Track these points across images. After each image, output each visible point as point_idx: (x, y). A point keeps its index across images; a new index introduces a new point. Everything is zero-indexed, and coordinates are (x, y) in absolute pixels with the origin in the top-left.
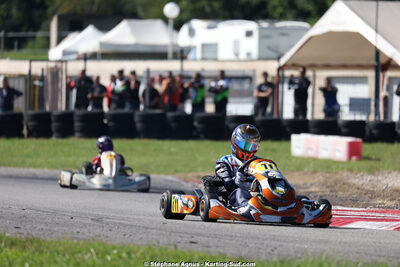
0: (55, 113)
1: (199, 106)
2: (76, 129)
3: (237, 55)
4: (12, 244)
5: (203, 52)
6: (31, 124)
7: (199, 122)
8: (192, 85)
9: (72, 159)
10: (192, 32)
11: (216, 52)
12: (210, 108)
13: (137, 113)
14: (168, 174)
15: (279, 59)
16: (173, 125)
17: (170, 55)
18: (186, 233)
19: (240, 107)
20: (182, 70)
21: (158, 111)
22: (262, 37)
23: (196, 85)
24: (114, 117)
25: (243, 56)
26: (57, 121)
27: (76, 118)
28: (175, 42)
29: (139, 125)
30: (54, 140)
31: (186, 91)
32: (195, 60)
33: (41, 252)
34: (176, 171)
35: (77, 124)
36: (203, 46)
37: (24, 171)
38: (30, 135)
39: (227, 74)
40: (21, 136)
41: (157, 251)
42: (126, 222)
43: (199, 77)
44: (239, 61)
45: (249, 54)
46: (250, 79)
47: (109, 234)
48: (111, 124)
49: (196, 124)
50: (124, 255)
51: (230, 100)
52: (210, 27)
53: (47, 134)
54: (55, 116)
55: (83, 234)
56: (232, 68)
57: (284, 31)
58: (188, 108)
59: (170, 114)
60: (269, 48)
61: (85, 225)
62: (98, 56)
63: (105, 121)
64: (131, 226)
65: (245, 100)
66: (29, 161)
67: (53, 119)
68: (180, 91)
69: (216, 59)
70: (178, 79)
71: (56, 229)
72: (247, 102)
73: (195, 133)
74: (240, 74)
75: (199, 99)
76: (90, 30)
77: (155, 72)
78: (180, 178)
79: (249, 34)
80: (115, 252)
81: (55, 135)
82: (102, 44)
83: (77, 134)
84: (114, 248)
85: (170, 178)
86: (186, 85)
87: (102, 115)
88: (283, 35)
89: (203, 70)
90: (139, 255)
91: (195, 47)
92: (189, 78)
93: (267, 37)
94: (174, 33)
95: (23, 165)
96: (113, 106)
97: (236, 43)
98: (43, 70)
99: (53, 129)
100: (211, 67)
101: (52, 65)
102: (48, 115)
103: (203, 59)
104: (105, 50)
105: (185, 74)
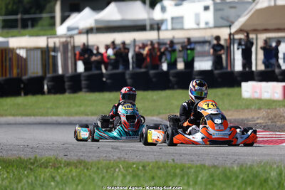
0: (68, 75)
1: (172, 65)
2: (83, 86)
3: (198, 24)
4: (68, 164)
5: (172, 23)
6: (49, 84)
7: (173, 77)
8: (166, 49)
9: (82, 109)
10: (163, 9)
11: (182, 23)
12: (181, 66)
13: (127, 72)
14: (153, 116)
15: (230, 26)
16: (154, 80)
17: (148, 27)
18: (176, 154)
19: (203, 64)
20: (159, 39)
21: (143, 70)
22: (216, 10)
23: (170, 49)
24: (110, 76)
25: (202, 25)
26: (69, 81)
27: (82, 78)
28: (151, 17)
29: (129, 81)
30: (67, 95)
31: (163, 54)
32: (167, 30)
33: (88, 169)
34: (159, 114)
35: (84, 83)
36: (172, 19)
37: (49, 119)
38: (50, 92)
39: (192, 40)
40: (42, 93)
41: (161, 165)
42: (135, 149)
43: (172, 43)
44: (200, 29)
45: (207, 23)
46: (209, 42)
47: (126, 156)
48: (108, 81)
49: (171, 78)
50: (140, 168)
51: (196, 59)
52: (176, 5)
53: (62, 91)
54: (68, 77)
55: (110, 157)
56: (196, 35)
57: (232, 5)
58: (165, 67)
59: (152, 72)
60: (222, 18)
61: (109, 152)
62: (95, 31)
63: (104, 79)
64: (139, 151)
65: (206, 58)
66: (50, 111)
67: (66, 80)
68: (158, 54)
69: (182, 29)
70: (156, 46)
71: (90, 155)
72: (208, 60)
73: (170, 85)
74: (201, 40)
75: (173, 60)
76: (87, 11)
77: (139, 41)
78: (162, 118)
79: (206, 8)
80: (135, 166)
81: (68, 91)
82: (96, 21)
83: (84, 90)
84: (134, 164)
85: (155, 118)
86: (162, 50)
87: (102, 75)
88: (231, 7)
89: (174, 38)
90: (150, 167)
91: (166, 20)
92: (165, 44)
93: (220, 10)
94: (151, 10)
95: (47, 114)
96: (110, 67)
97: (197, 16)
98: (55, 43)
99: (66, 87)
100: (180, 36)
101: (63, 40)
102: (62, 77)
103: (173, 29)
104: (99, 25)
105: (161, 41)
